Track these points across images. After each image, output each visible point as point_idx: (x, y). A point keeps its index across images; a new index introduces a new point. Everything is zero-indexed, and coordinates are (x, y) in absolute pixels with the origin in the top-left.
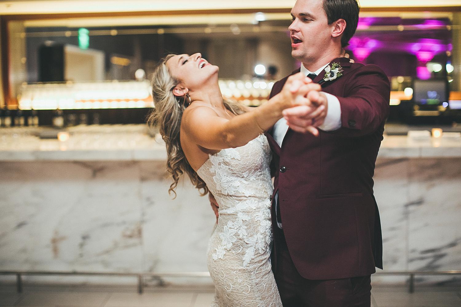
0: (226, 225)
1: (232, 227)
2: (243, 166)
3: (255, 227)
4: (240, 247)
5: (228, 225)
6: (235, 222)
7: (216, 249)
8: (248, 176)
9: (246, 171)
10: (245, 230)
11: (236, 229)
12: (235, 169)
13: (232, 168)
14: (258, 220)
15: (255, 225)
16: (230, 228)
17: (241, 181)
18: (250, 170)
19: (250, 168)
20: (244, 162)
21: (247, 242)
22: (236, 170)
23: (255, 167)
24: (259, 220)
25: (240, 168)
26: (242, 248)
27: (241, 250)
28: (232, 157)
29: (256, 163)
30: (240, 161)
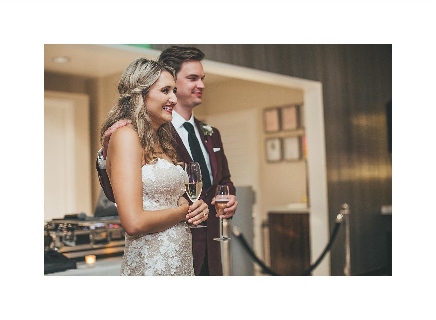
0: (131, 245)
1: (136, 246)
2: (156, 188)
3: (156, 246)
4: (141, 268)
5: (133, 245)
6: (138, 242)
7: (124, 269)
8: (159, 198)
9: (158, 193)
10: (147, 250)
11: (140, 249)
12: (148, 189)
13: (145, 188)
14: (160, 240)
15: (157, 244)
16: (135, 248)
17: (151, 202)
18: (162, 193)
19: (162, 191)
20: (158, 185)
21: (147, 263)
22: (149, 191)
23: (167, 191)
24: (162, 240)
25: (153, 190)
26: (142, 268)
27: (142, 270)
28: (147, 178)
29: (169, 188)
30: (154, 182)
